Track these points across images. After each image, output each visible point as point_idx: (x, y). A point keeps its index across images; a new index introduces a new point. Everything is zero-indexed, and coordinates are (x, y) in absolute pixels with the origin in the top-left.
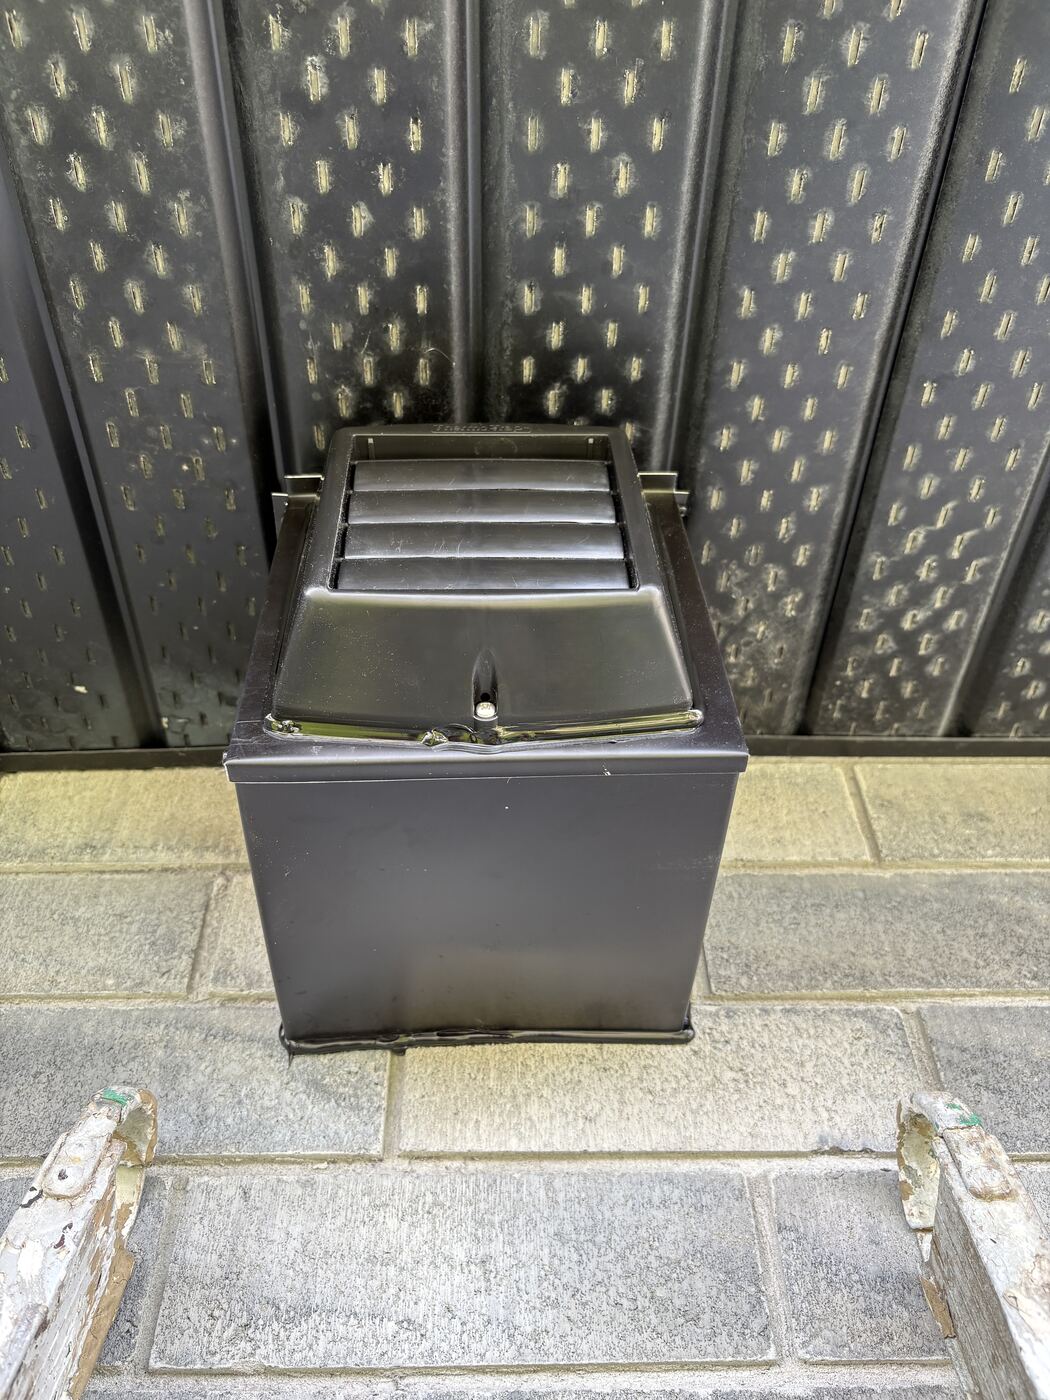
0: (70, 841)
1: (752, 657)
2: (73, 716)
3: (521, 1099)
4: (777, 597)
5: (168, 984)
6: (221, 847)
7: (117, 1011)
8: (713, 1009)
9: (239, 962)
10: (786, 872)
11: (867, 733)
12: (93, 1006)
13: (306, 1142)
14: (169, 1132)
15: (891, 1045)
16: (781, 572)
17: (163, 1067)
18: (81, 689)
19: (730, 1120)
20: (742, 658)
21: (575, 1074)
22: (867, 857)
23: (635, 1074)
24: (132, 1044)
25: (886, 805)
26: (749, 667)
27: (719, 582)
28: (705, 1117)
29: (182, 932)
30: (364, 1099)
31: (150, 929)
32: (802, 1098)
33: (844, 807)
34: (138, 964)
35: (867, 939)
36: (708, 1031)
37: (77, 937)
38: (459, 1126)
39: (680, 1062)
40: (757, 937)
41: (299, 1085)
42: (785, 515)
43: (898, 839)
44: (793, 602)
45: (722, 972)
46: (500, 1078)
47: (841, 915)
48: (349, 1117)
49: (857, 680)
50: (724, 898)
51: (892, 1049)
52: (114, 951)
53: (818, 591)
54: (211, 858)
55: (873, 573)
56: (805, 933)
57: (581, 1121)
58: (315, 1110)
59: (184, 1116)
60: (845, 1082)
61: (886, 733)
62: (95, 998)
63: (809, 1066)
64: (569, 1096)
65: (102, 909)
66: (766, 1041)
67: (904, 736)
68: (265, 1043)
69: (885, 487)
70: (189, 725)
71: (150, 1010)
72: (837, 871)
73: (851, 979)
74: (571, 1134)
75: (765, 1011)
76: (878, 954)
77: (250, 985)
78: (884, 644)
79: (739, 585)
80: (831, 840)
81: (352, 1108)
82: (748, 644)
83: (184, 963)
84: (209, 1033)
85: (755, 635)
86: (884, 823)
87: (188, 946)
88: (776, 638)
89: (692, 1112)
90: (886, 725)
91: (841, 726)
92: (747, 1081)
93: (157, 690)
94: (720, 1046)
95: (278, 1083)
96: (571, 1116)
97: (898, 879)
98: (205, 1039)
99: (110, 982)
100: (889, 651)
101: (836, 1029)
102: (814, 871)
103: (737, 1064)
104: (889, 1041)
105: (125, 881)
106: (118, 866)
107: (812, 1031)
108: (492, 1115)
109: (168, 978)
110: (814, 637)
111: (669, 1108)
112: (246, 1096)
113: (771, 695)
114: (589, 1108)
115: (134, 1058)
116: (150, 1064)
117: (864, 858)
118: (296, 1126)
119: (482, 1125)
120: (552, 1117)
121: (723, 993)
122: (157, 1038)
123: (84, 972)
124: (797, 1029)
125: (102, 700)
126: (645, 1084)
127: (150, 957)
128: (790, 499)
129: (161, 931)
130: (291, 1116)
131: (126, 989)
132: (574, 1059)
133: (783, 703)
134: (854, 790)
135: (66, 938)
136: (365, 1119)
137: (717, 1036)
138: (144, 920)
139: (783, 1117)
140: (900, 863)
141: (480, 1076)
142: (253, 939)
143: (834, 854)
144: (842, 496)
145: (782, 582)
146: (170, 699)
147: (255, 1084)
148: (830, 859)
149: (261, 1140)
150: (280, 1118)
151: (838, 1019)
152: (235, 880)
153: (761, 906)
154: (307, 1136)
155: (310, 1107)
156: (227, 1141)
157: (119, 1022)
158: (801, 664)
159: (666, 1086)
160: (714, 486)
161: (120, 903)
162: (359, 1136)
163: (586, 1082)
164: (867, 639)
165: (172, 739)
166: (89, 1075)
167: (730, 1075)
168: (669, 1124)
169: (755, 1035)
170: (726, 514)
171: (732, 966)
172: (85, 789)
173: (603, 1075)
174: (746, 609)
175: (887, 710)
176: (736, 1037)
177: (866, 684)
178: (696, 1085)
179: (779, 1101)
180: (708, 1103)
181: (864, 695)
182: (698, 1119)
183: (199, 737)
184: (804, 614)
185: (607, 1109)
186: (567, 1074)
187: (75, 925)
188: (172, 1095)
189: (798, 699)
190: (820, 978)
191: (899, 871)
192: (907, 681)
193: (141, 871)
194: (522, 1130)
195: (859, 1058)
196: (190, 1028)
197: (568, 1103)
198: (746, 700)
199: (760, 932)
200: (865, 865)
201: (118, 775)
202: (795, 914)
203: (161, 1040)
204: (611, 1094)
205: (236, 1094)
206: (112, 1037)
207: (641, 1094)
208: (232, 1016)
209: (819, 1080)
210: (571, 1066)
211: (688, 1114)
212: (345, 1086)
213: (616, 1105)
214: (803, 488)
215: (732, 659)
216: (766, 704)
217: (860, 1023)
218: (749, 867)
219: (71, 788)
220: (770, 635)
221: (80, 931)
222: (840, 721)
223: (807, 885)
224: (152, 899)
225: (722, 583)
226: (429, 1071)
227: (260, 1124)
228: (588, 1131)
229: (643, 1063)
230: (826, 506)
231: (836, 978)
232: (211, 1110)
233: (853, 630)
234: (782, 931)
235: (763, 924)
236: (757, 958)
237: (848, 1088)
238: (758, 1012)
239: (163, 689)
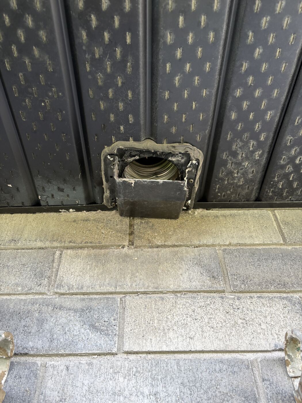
0: (7, 239)
1: (243, 174)
2: (8, 195)
3: (166, 330)
4: (253, 152)
5: (40, 289)
6: (59, 240)
7: (22, 300)
8: (233, 297)
9: (65, 281)
10: (254, 247)
11: (280, 200)
12: (13, 297)
13: (89, 348)
14: (40, 345)
15: (297, 310)
16: (255, 143)
17: (38, 320)
18: (10, 186)
19: (242, 338)
20: (239, 174)
21: (185, 321)
22: (282, 242)
23: (206, 320)
24: (27, 311)
25: (286, 224)
26: (242, 177)
27: (233, 147)
28: (233, 337)
29: (45, 271)
30: (110, 331)
31: (34, 269)
32: (267, 330)
33: (273, 225)
34: (30, 282)
35: (285, 271)
36: (231, 305)
37: (8, 273)
38: (144, 341)
39: (222, 316)
40: (246, 271)
41: (87, 326)
42: (258, 122)
43: (292, 236)
44: (258, 154)
45: (235, 283)
46: (158, 323)
47: (275, 262)
48: (105, 338)
49: (278, 182)
50: (234, 257)
51: (298, 312)
52: (21, 277)
53: (267, 150)
54: (55, 244)
55: (287, 143)
56: (263, 269)
57: (188, 339)
58: (93, 336)
59: (45, 339)
60: (282, 324)
61: (287, 200)
62: (14, 294)
63: (269, 318)
64: (183, 329)
65: (17, 262)
66: (252, 309)
67: (293, 201)
68: (74, 311)
69: (295, 110)
70: (48, 198)
71: (34, 299)
72: (272, 247)
73: (280, 285)
74: (185, 344)
75: (251, 297)
76: (289, 276)
77: (69, 289)
78: (289, 168)
79: (240, 148)
80: (269, 236)
81: (106, 335)
82: (241, 169)
83: (46, 282)
84: (55, 307)
85: (244, 166)
86: (286, 230)
87: (48, 275)
88: (252, 167)
89: (228, 335)
90: (287, 197)
91: (272, 198)
92: (246, 323)
93: (37, 186)
94: (236, 310)
95: (79, 326)
96: (185, 337)
97: (293, 249)
98: (53, 310)
99: (20, 289)
100: (291, 171)
101: (277, 304)
102: (264, 247)
103: (242, 317)
104: (296, 308)
105: (26, 252)
106: (24, 247)
107: (268, 305)
108: (156, 337)
109: (40, 287)
110: (264, 167)
111: (220, 334)
112: (68, 331)
113: (248, 187)
114: (191, 334)
115: (27, 317)
116: (33, 319)
117: (281, 242)
118: (86, 342)
119: (153, 341)
120: (178, 337)
121: (236, 291)
122: (36, 309)
123: (10, 285)
124: (263, 304)
125: (18, 189)
126: (210, 325)
127: (34, 279)
128: (260, 115)
129: (38, 270)
130: (84, 338)
131: (25, 291)
132: (184, 316)
133: (252, 190)
134: (275, 219)
135: (4, 273)
136: (111, 339)
137: (235, 307)
138: (32, 266)
139: (261, 337)
140: (294, 244)
141: (151, 322)
142: (70, 273)
143: (271, 241)
144: (278, 115)
145: (255, 147)
146: (41, 189)
147: (71, 326)
148: (269, 243)
149: (73, 347)
150: (80, 339)
151: (277, 300)
152: (64, 252)
153: (247, 260)
154: (89, 346)
155: (91, 334)
156: (61, 348)
157: (22, 303)
158: (259, 176)
159: (218, 325)
160: (233, 111)
161: (24, 261)
162: (108, 345)
163: (189, 324)
164: (283, 167)
165: (42, 203)
166: (11, 323)
167: (241, 321)
168: (220, 340)
169: (248, 306)
170: (237, 121)
171: (238, 281)
172: (12, 221)
173: (196, 321)
174: (242, 157)
175: (287, 192)
176: (241, 307)
177: (281, 183)
178: (228, 325)
179: (259, 331)
180: (233, 332)
181: (280, 187)
182: (230, 338)
183: (51, 202)
184: (262, 158)
185: (197, 334)
186: (182, 321)
187: (8, 268)
188: (41, 331)
189: (257, 189)
190: (270, 285)
191: (293, 247)
192: (296, 181)
193: (32, 249)
194: (167, 343)
195: (286, 315)
196: (48, 305)
197: (183, 332)
198: (240, 189)
199: (247, 269)
200: (281, 244)
201: (24, 215)
202: (259, 262)
203: (37, 310)
204: (198, 328)
205: (64, 330)
206: (20, 309)
207: (209, 329)
208: (63, 301)
209: (272, 323)
210: (184, 318)
211: (227, 336)
212: (103, 326)
213: (200, 333)
214: (265, 112)
215: (236, 175)
216: (246, 191)
217: (285, 302)
218: (242, 246)
219: (8, 220)
220: (250, 166)
221: (9, 270)
222: (271, 196)
223: (262, 252)
224: (35, 259)
225: (234, 147)
226: (133, 320)
227: (73, 341)
228: (191, 343)
229: (209, 317)
230: (272, 118)
231: (275, 285)
232: (55, 336)
233: (279, 164)
234: (255, 268)
235: (248, 266)
236: (247, 278)
237: (283, 326)
238: (248, 298)
239: (38, 185)
